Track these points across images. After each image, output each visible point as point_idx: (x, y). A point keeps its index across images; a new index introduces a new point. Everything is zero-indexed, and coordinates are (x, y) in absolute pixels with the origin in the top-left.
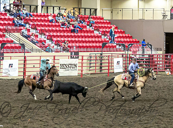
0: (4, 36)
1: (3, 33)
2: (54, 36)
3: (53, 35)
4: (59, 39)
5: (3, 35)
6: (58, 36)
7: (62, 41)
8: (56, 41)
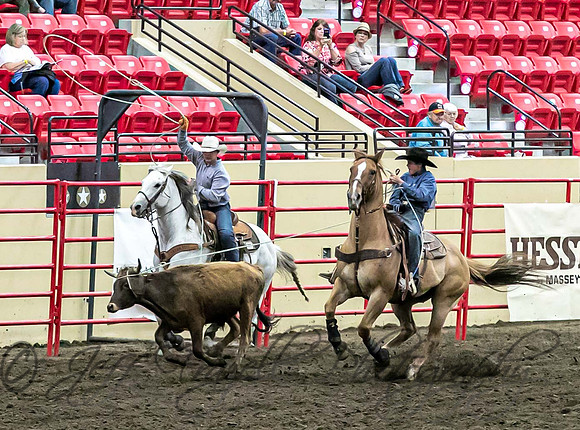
0: (122, 41)
1: (116, 19)
2: (469, 45)
3: (458, 39)
4: (499, 63)
5: (114, 35)
6: (491, 45)
7: (518, 74)
8: (483, 75)
